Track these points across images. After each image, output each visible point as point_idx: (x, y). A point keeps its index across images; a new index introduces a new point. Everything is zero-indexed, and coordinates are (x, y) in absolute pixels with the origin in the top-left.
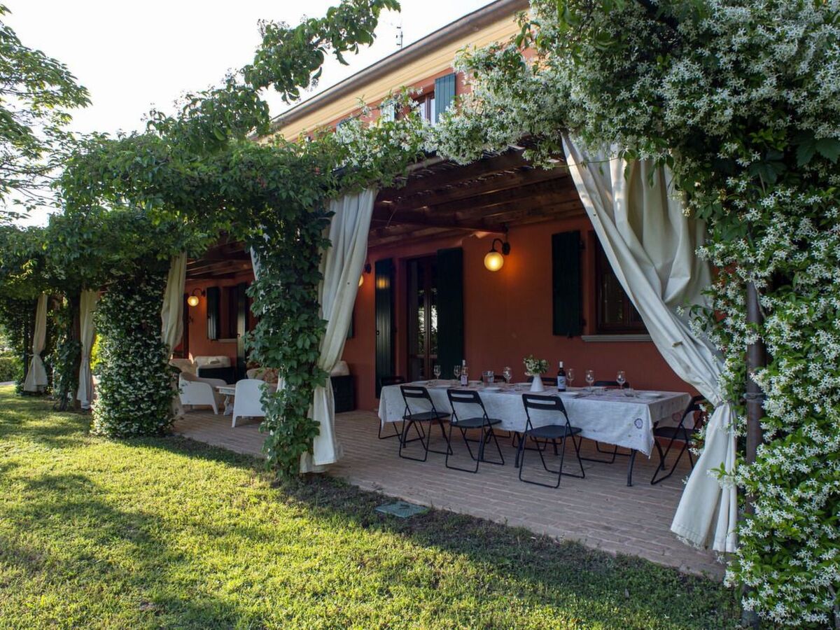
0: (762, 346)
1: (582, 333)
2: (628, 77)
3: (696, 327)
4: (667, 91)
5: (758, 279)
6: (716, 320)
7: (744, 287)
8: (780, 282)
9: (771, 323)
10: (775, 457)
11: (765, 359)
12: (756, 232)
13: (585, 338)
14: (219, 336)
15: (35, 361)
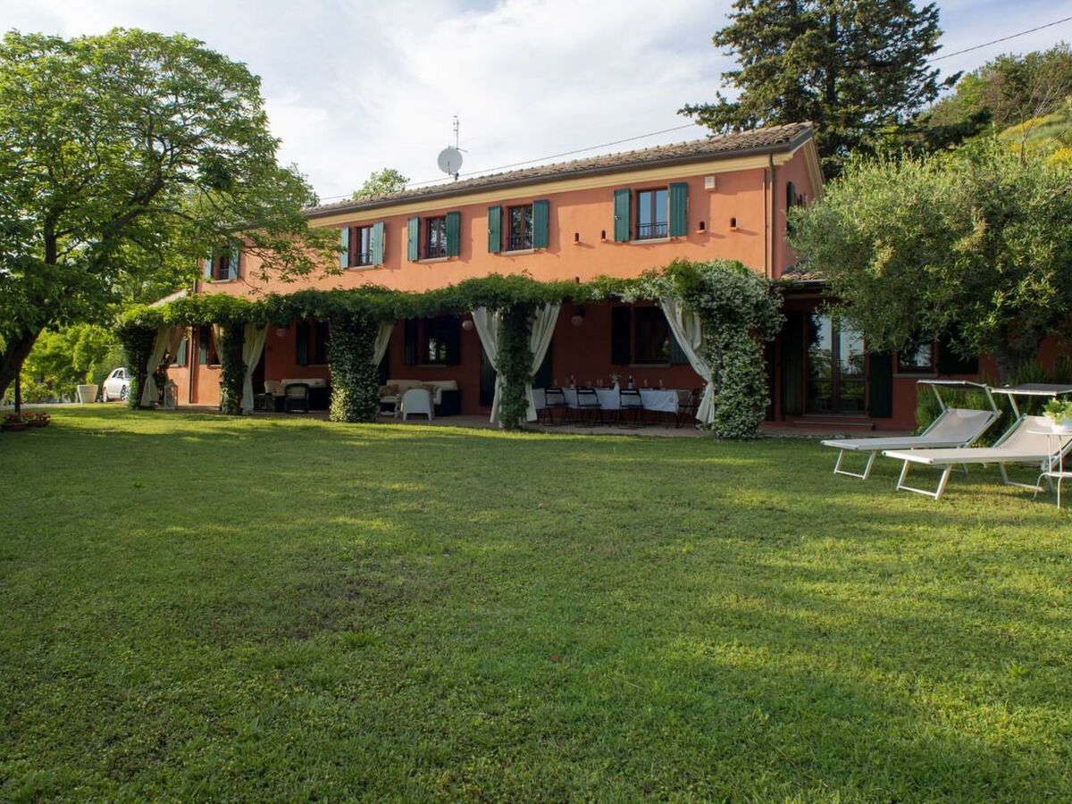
0: (721, 364)
1: (628, 363)
2: (693, 295)
3: (703, 358)
4: (702, 300)
5: (721, 345)
6: (708, 356)
7: (717, 347)
8: (727, 347)
9: (724, 357)
10: (724, 392)
11: (723, 367)
12: (721, 333)
13: (631, 365)
14: (309, 363)
15: (150, 380)
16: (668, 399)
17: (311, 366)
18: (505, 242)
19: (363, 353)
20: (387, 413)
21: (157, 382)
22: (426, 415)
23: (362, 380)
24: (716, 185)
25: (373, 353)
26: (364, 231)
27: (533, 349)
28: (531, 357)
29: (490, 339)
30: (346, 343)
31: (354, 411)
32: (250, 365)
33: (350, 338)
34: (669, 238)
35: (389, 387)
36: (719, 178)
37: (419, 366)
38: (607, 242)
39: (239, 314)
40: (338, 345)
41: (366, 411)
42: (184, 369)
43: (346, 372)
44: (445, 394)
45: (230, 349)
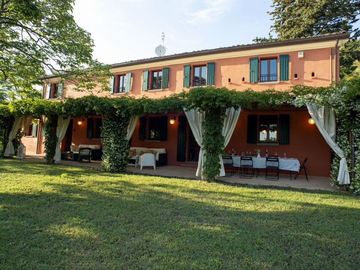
1: (256, 143)
13: (258, 144)
14: (92, 137)
15: (10, 144)
16: (293, 164)
17: (93, 139)
18: (192, 82)
19: (120, 134)
20: (131, 164)
21: (14, 145)
22: (153, 167)
23: (120, 148)
24: (304, 55)
25: (126, 134)
26: (121, 77)
27: (224, 133)
28: (223, 139)
29: (196, 128)
30: (112, 127)
31: (115, 166)
32: (60, 137)
33: (114, 125)
34: (278, 82)
35: (131, 151)
36: (306, 52)
37: (146, 141)
38: (246, 83)
39: (49, 109)
40: (107, 129)
41: (122, 166)
42: (36, 138)
43: (111, 143)
44: (161, 155)
45: (49, 129)
